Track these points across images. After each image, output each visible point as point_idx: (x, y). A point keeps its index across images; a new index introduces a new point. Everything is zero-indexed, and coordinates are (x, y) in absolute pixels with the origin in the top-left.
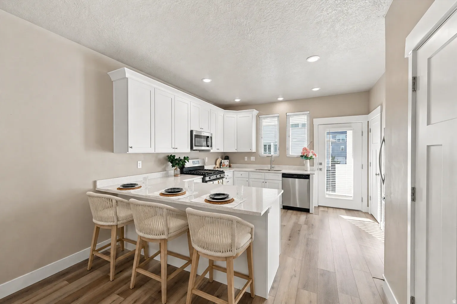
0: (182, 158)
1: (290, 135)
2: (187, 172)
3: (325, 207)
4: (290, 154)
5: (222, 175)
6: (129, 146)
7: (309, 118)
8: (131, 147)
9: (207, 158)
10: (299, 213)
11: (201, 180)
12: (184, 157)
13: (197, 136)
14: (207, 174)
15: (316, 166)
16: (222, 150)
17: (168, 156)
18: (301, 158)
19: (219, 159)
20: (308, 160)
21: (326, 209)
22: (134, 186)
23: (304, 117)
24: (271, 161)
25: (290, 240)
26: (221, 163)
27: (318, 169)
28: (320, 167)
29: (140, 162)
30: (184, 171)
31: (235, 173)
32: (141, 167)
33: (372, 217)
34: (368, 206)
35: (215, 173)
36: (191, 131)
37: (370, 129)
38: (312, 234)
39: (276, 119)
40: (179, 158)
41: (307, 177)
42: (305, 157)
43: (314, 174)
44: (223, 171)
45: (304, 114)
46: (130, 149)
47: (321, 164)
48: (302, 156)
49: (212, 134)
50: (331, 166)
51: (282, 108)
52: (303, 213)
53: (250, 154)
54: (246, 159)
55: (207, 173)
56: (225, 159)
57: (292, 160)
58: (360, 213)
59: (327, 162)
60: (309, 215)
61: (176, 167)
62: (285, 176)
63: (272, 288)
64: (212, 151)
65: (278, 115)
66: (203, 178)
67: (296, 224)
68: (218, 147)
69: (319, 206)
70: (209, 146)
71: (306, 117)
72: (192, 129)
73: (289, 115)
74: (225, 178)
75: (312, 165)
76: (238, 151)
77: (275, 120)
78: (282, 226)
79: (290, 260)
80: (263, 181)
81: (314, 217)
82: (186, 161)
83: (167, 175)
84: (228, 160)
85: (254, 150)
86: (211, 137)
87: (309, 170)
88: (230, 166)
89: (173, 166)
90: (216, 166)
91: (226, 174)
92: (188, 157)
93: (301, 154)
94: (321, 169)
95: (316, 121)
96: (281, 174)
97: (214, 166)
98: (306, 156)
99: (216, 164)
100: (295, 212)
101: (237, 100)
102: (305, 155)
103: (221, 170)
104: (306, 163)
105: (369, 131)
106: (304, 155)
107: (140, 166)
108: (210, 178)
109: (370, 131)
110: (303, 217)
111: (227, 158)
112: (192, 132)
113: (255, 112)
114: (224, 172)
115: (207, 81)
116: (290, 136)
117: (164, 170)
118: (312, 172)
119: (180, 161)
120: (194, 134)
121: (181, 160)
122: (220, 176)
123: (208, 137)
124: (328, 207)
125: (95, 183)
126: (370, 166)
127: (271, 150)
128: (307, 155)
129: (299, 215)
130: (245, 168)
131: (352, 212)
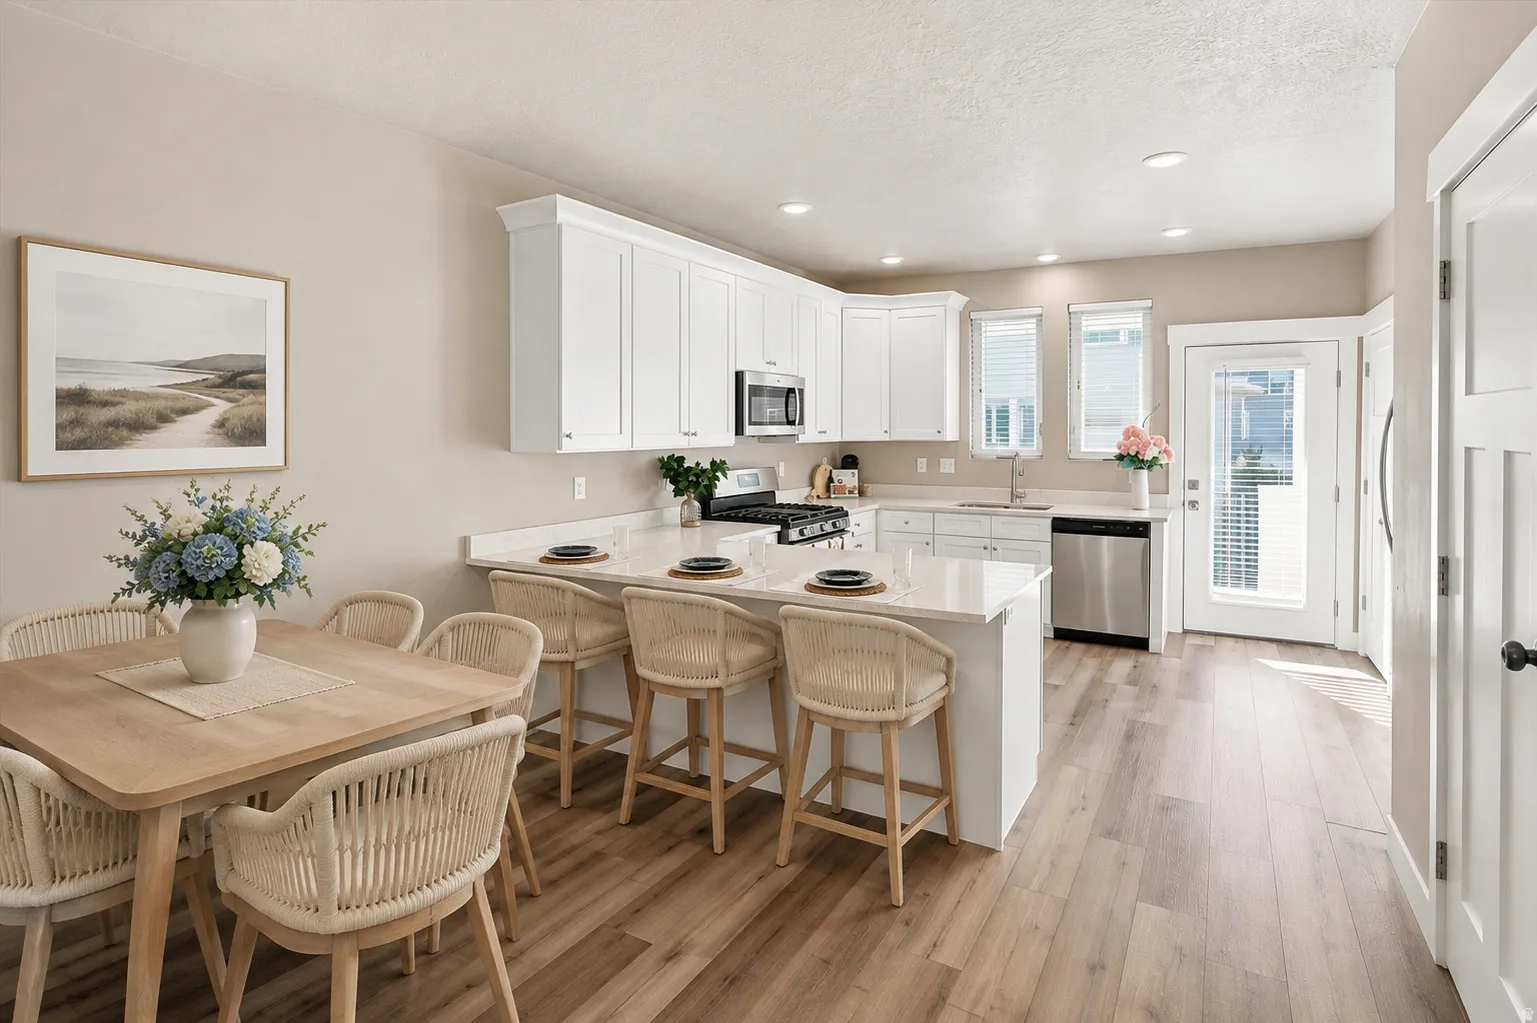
0: (706, 465)
1: (1083, 382)
2: (724, 513)
3: (1209, 634)
4: (1083, 449)
5: (840, 523)
6: (563, 431)
7: (1149, 322)
8: (567, 436)
9: (782, 464)
10: (1110, 651)
11: (774, 538)
12: (713, 463)
13: (756, 390)
14: (792, 520)
15: (1177, 492)
16: (834, 437)
17: (661, 460)
18: (1117, 467)
19: (822, 469)
20: (1145, 473)
21: (1211, 641)
22: (588, 554)
23: (1133, 320)
24: (1013, 474)
25: (1072, 724)
26: (830, 480)
27: (1184, 505)
28: (1191, 495)
29: (580, 481)
30: (714, 511)
31: (885, 514)
32: (582, 496)
33: (1368, 663)
34: (1356, 629)
35: (816, 515)
36: (737, 373)
37: (1368, 365)
38: (1151, 711)
39: (1032, 325)
40: (698, 464)
41: (1140, 530)
42: (1132, 460)
43: (1166, 520)
44: (839, 509)
45: (1133, 309)
46: (565, 440)
47: (1194, 485)
48: (1121, 458)
49: (802, 381)
50: (1230, 493)
51: (1054, 289)
52: (1122, 650)
53: (934, 449)
54: (922, 465)
55: (791, 515)
56: (843, 468)
57: (1089, 472)
58: (1330, 653)
59: (1218, 478)
60: (1143, 657)
61: (685, 497)
62: (1061, 525)
63: (1015, 829)
64: (802, 439)
65: (1038, 311)
66: (778, 532)
67: (1095, 683)
68: (822, 425)
69: (1186, 632)
70: (795, 421)
71: (1140, 320)
72: (739, 368)
73: (1076, 313)
74: (851, 534)
75: (1161, 489)
76: (894, 438)
77: (1029, 326)
78: (1049, 689)
79: (1069, 773)
80: (987, 542)
81: (1165, 663)
82: (719, 474)
83: (659, 524)
84: (856, 471)
85: (951, 434)
86: (801, 391)
87: (1146, 504)
88: (861, 493)
89: (678, 493)
90: (814, 493)
91: (852, 519)
92: (724, 462)
93: (1117, 451)
94: (1193, 504)
95: (1178, 335)
96: (1049, 521)
97: (806, 491)
98: (1136, 456)
99: (812, 485)
100: (1096, 649)
101: (892, 261)
102: (1133, 453)
103: (835, 504)
104: (1137, 482)
105: (1362, 370)
106: (1129, 454)
107: (581, 494)
108: (801, 533)
109: (1368, 371)
110: (1122, 664)
111: (849, 462)
112: (739, 377)
113: (956, 300)
114: (846, 514)
115: (795, 210)
116: (1083, 387)
117: (651, 505)
118: (1157, 514)
119: (700, 477)
120: (748, 381)
121: (704, 471)
122: (834, 525)
123: (791, 391)
124: (1217, 635)
125: (465, 543)
126: (1366, 492)
127: (1008, 435)
128: (1137, 453)
129: (1108, 658)
130: (921, 498)
131: (1298, 650)
